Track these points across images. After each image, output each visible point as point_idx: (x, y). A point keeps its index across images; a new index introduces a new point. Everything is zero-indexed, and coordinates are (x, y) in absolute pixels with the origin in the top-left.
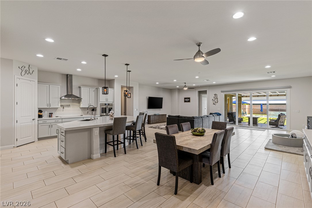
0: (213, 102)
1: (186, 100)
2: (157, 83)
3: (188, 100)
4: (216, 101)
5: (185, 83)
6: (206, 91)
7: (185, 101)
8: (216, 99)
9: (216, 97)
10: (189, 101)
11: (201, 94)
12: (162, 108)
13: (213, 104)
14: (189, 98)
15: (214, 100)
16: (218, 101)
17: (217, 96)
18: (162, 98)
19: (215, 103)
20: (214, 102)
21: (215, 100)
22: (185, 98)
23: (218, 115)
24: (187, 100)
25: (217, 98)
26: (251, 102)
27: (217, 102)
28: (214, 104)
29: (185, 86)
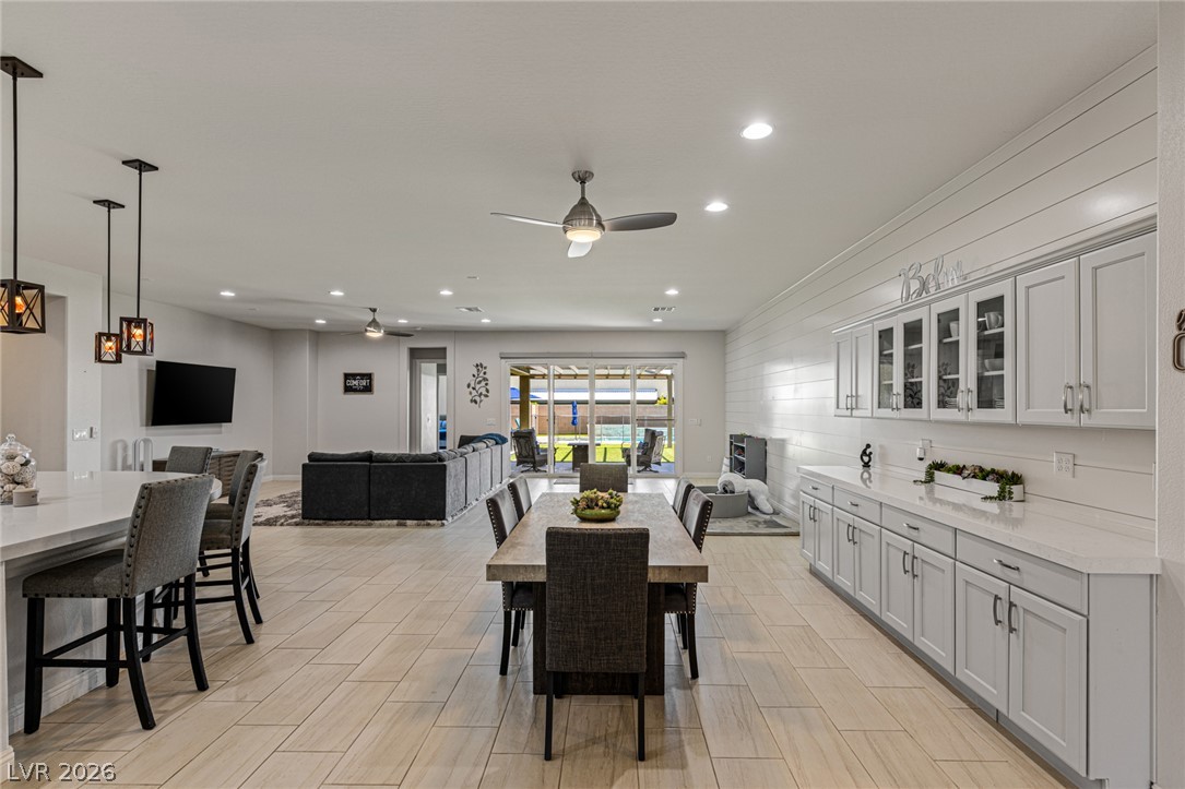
0: (471, 393)
1: (356, 383)
2: (227, 294)
3: (364, 383)
4: (483, 391)
5: (374, 310)
6: (445, 349)
7: (348, 389)
8: (483, 383)
9: (482, 374)
10: (368, 389)
11: (418, 361)
12: (230, 421)
13: (472, 401)
14: (369, 376)
15: (472, 385)
16: (487, 391)
17: (485, 373)
18: (233, 371)
19: (478, 399)
20: (474, 393)
21: (478, 387)
22: (347, 376)
23: (497, 444)
24: (358, 383)
25: (485, 379)
26: (592, 396)
27: (485, 393)
28: (476, 402)
29: (374, 323)
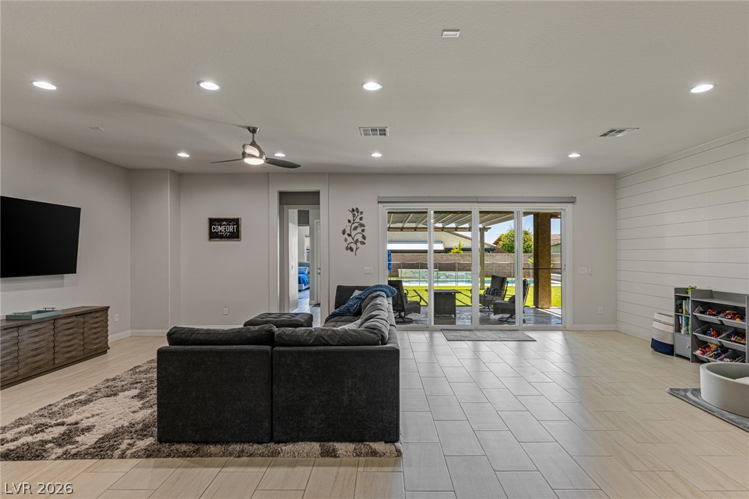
0: (346, 240)
1: (220, 228)
3: (230, 229)
4: (359, 237)
6: (318, 193)
7: (213, 236)
8: (359, 230)
9: (358, 220)
10: (235, 235)
12: (74, 272)
13: (347, 248)
14: (236, 222)
15: (348, 232)
16: (364, 237)
17: (361, 219)
18: (76, 212)
19: (353, 246)
20: (350, 240)
21: (353, 233)
22: (212, 222)
24: (225, 229)
25: (362, 225)
27: (361, 239)
28: (352, 250)
